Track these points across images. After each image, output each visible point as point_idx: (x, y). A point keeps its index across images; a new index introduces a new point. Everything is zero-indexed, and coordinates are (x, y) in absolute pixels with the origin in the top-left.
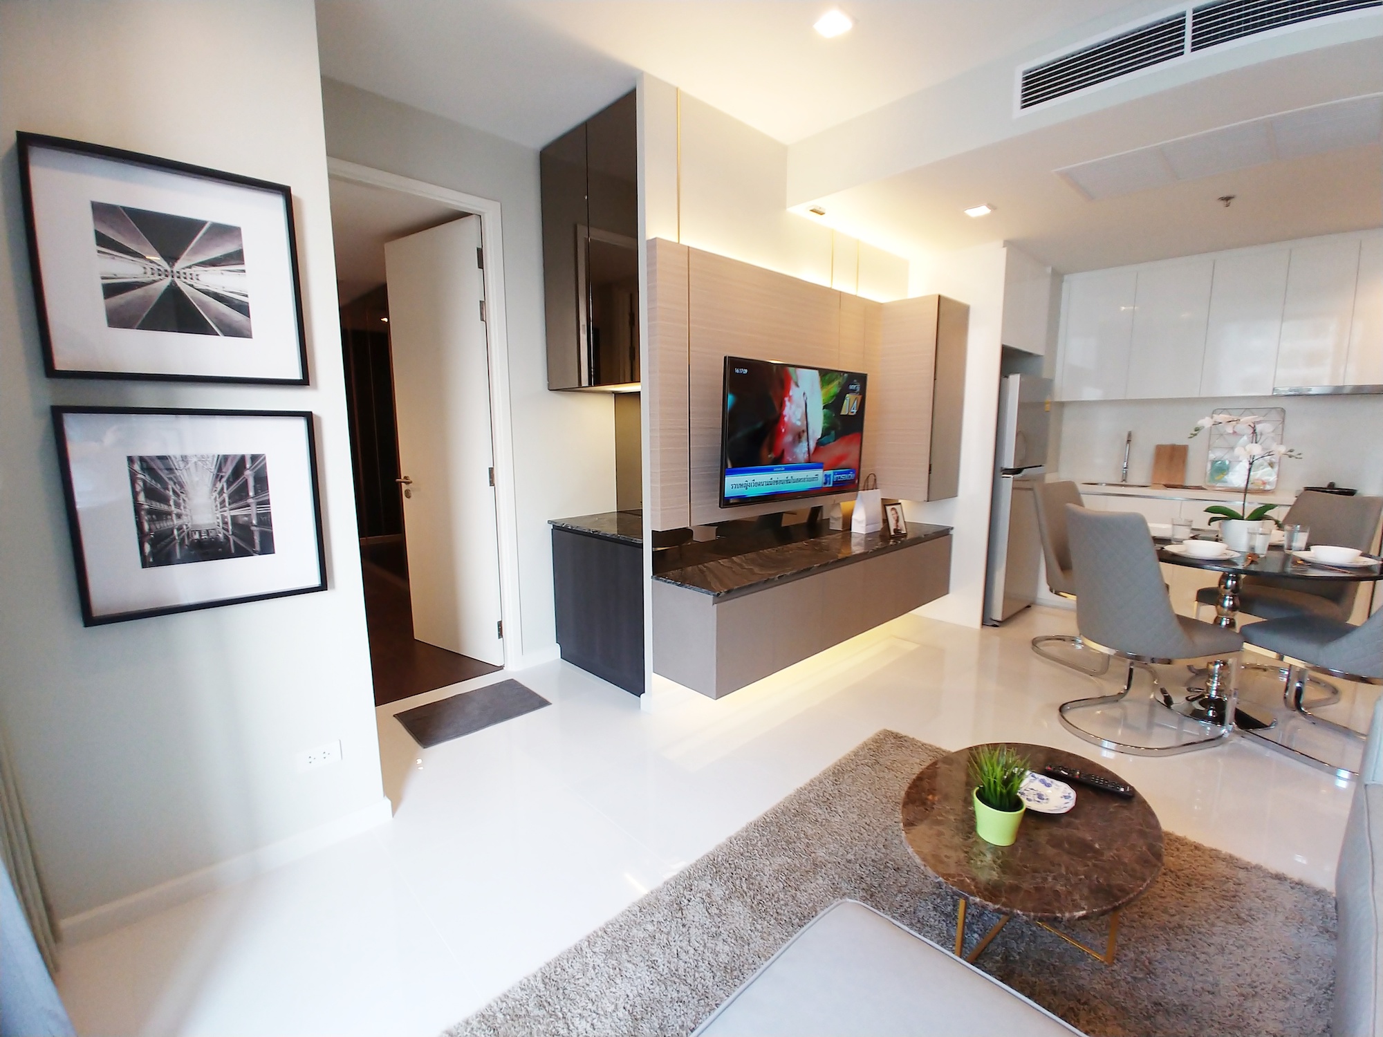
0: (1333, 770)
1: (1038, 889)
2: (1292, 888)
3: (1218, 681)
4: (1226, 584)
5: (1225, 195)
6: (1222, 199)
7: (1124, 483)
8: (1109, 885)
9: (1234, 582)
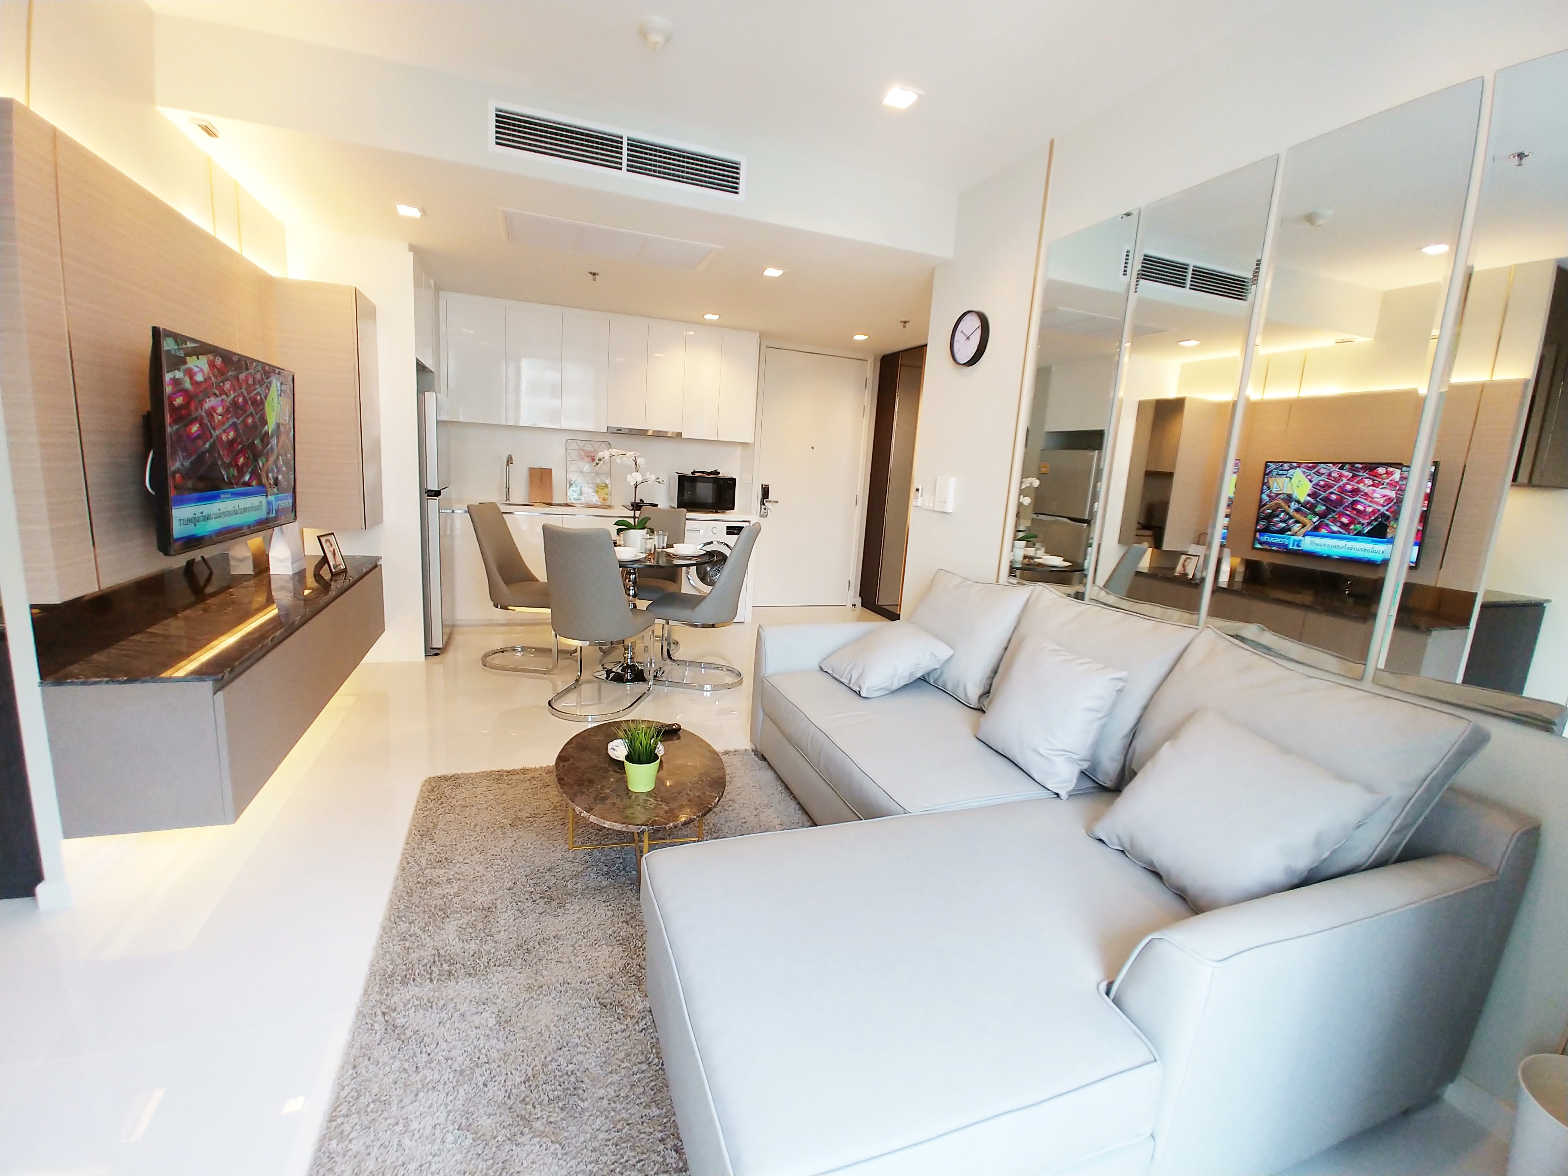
0: (701, 688)
1: (689, 801)
2: (735, 755)
3: (631, 651)
4: (630, 579)
5: (593, 271)
6: (591, 273)
7: (508, 502)
8: (713, 779)
9: (634, 576)
